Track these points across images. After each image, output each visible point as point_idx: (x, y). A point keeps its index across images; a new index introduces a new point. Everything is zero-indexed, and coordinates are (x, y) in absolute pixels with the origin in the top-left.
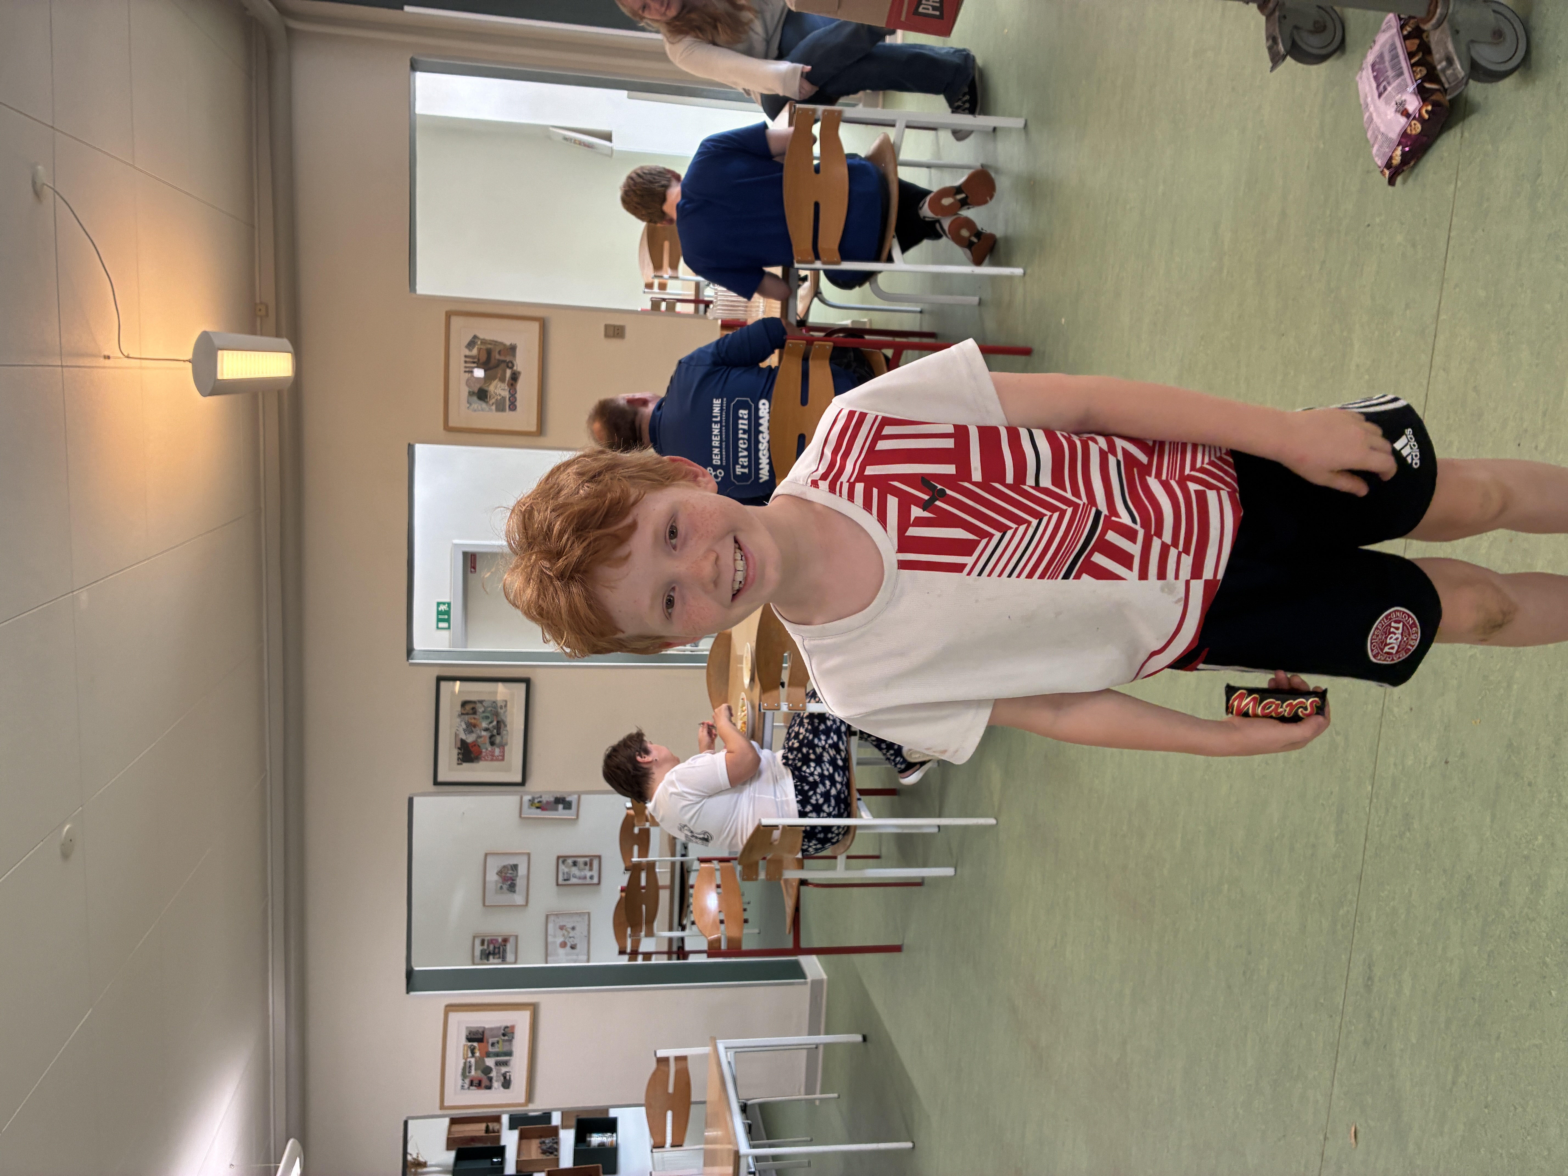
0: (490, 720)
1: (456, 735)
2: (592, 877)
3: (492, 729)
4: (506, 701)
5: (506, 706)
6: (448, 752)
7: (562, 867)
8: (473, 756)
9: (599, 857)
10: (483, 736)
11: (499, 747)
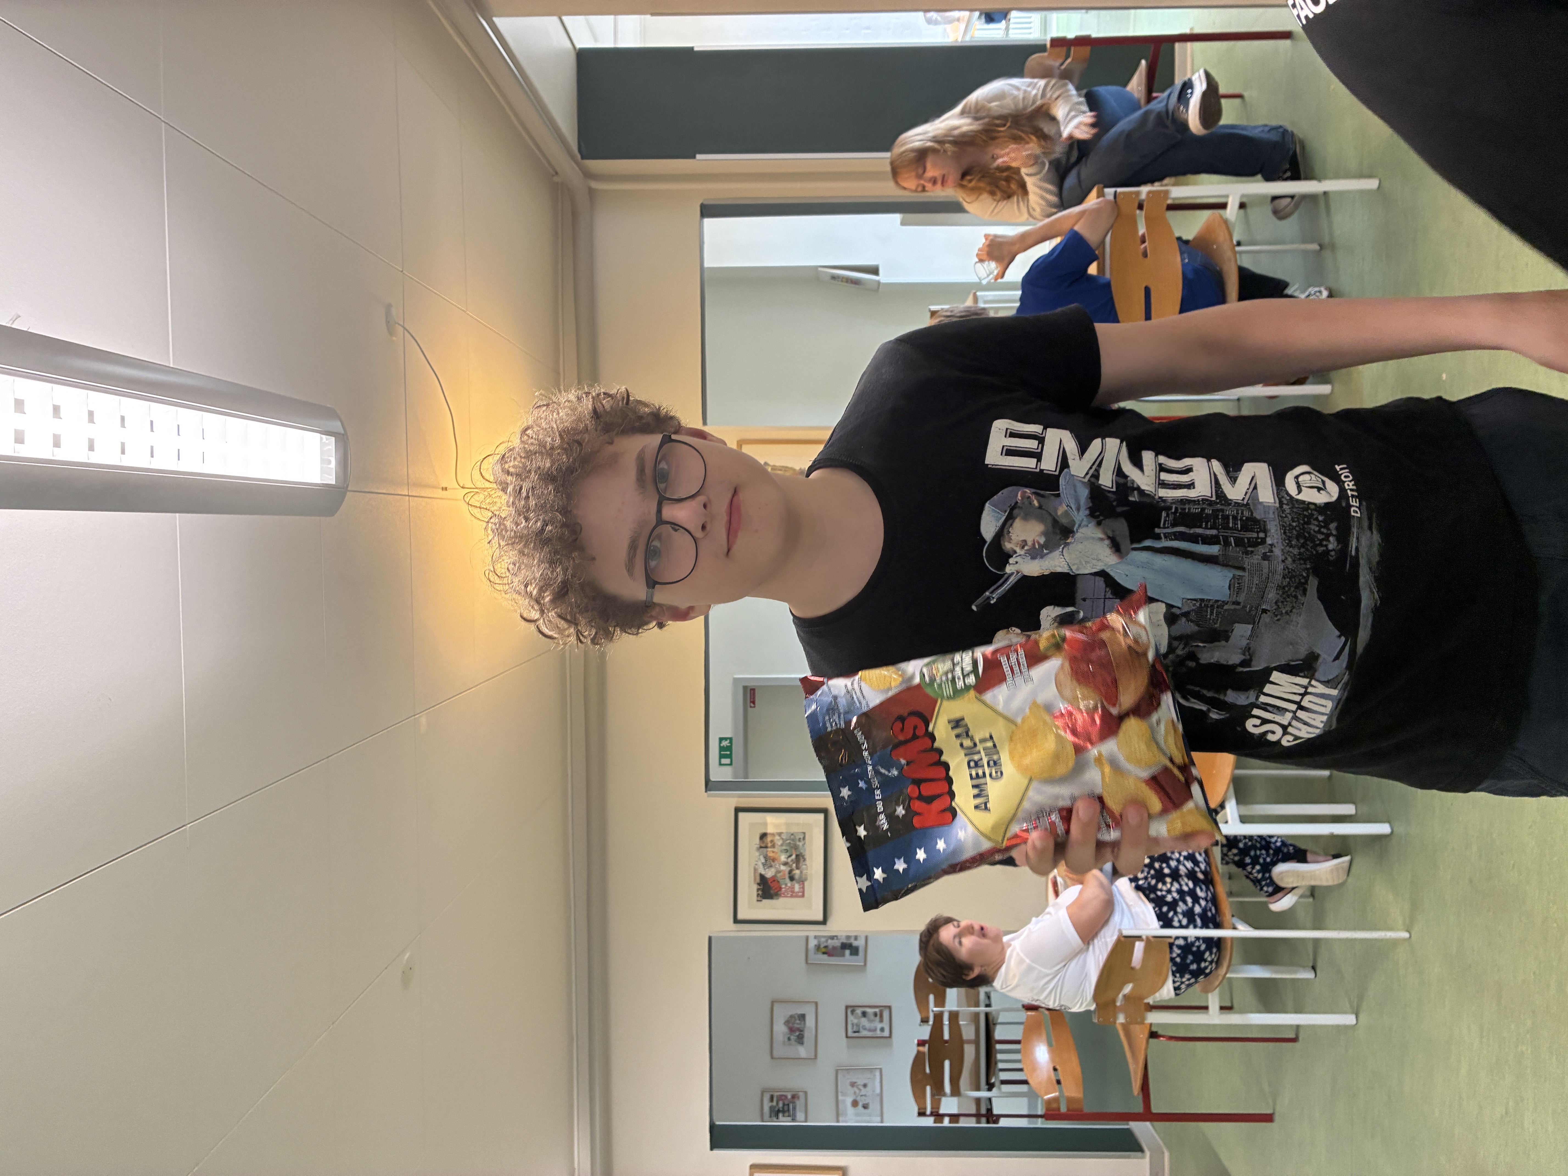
0: (788, 854)
1: (755, 870)
2: (882, 1030)
3: (791, 863)
4: (804, 833)
5: (804, 838)
6: (748, 888)
7: (851, 1018)
8: (772, 892)
9: (889, 1008)
10: (782, 870)
11: (798, 882)
